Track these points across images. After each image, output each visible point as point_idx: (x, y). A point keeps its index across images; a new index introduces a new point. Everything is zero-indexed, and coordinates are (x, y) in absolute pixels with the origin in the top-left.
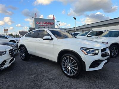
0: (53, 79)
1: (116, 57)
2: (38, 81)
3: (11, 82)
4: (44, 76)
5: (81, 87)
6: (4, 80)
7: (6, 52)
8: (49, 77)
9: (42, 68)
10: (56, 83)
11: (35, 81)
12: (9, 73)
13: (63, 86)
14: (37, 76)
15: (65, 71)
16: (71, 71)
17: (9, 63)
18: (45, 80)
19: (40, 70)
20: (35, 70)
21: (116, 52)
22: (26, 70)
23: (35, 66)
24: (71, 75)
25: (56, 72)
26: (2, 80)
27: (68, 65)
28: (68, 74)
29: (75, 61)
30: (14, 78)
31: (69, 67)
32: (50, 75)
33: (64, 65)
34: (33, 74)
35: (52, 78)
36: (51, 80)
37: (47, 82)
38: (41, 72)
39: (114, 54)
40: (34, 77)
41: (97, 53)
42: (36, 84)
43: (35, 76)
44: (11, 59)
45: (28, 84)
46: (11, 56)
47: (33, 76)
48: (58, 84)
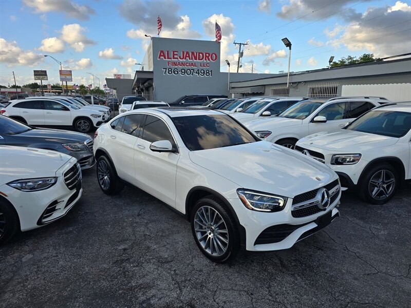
0: (169, 259)
1: (387, 201)
2: (130, 263)
3: (68, 259)
4: (149, 248)
5: (229, 290)
6: (52, 252)
7: (56, 178)
8: (161, 254)
9: (150, 225)
10: (173, 272)
11: (122, 261)
12: (66, 233)
13: (186, 280)
14: (132, 247)
15: (201, 240)
16: (215, 243)
17: (66, 207)
18: (148, 261)
19: (142, 229)
20: (130, 230)
21: (388, 187)
22: (108, 228)
23: (133, 216)
24: (215, 254)
25: (181, 239)
26: (47, 251)
27: (208, 228)
28: (207, 250)
29: (223, 220)
30: (74, 249)
31: (210, 234)
32: (164, 248)
33: (201, 227)
34: (123, 241)
35: (166, 256)
36: (162, 262)
37: (150, 267)
38: (145, 235)
39: (380, 194)
40: (125, 249)
41: (281, 205)
42: (124, 268)
43: (126, 246)
44: (71, 195)
45: (105, 268)
46: (71, 189)
47: (122, 247)
48: (177, 274)
